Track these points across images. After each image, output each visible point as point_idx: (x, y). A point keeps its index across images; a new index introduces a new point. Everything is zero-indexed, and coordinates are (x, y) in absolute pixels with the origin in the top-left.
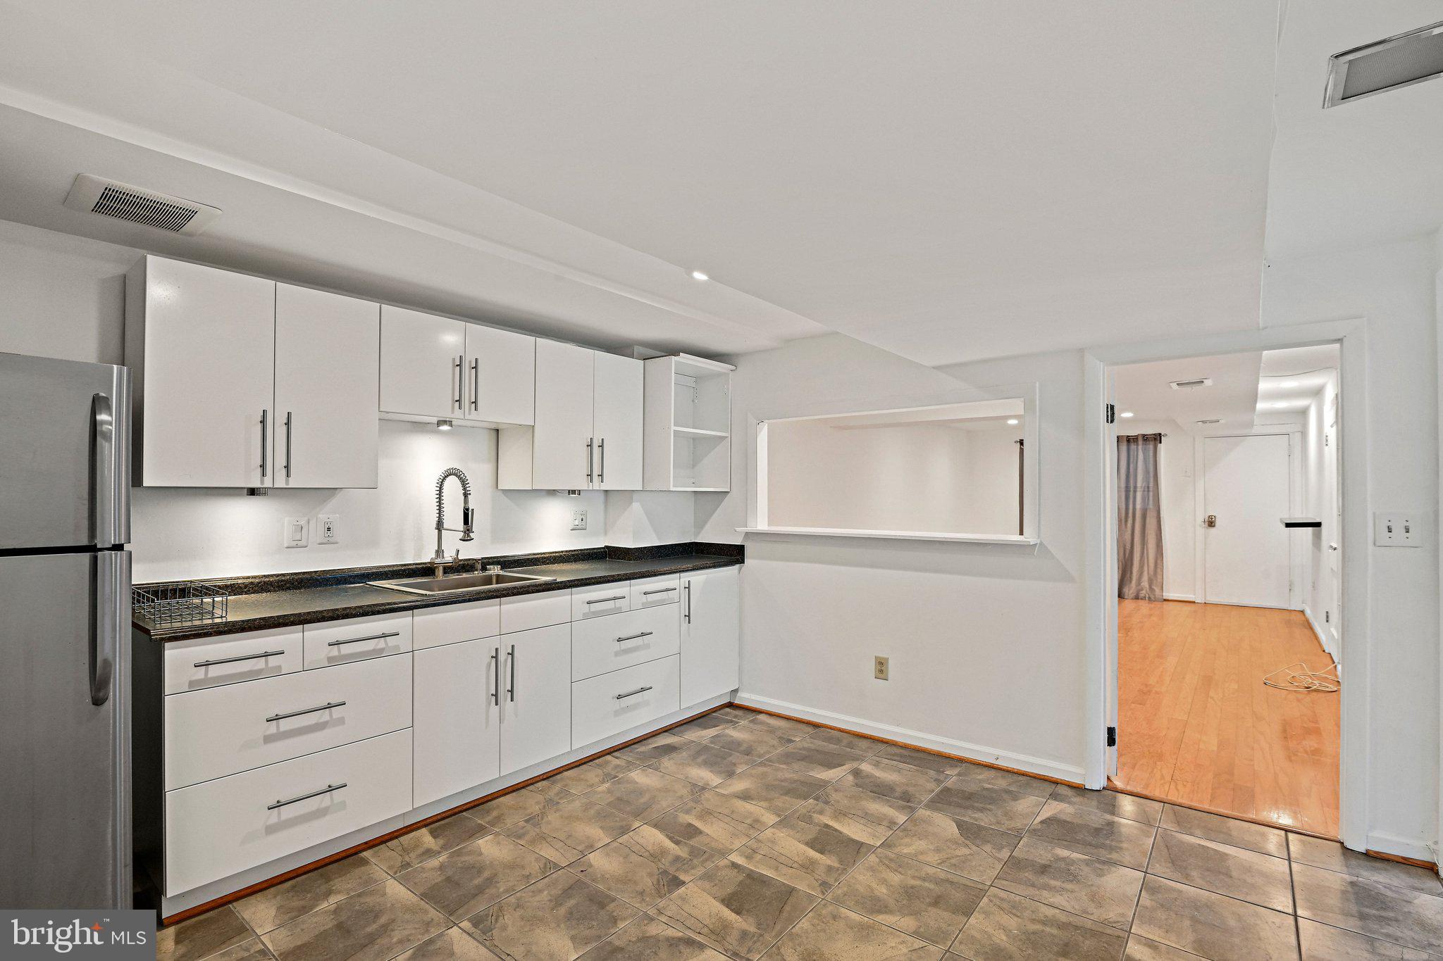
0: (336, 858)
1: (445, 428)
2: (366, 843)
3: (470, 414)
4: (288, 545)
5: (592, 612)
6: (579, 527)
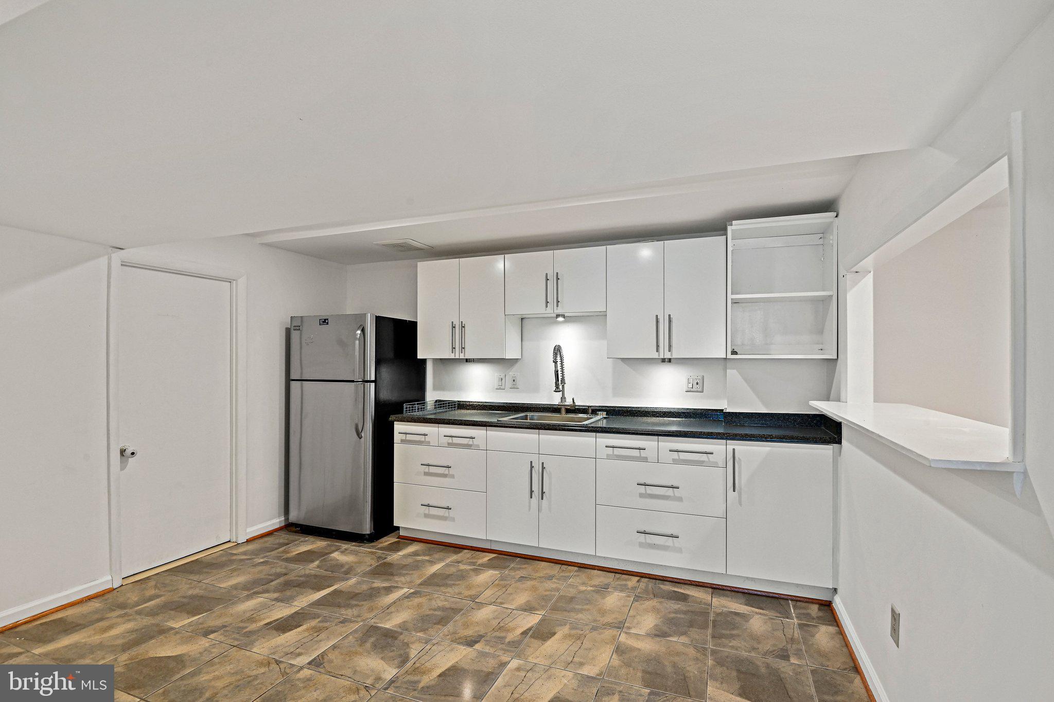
0: (457, 546)
1: (560, 319)
2: (471, 547)
3: (557, 309)
4: (496, 387)
5: (615, 455)
6: (694, 389)
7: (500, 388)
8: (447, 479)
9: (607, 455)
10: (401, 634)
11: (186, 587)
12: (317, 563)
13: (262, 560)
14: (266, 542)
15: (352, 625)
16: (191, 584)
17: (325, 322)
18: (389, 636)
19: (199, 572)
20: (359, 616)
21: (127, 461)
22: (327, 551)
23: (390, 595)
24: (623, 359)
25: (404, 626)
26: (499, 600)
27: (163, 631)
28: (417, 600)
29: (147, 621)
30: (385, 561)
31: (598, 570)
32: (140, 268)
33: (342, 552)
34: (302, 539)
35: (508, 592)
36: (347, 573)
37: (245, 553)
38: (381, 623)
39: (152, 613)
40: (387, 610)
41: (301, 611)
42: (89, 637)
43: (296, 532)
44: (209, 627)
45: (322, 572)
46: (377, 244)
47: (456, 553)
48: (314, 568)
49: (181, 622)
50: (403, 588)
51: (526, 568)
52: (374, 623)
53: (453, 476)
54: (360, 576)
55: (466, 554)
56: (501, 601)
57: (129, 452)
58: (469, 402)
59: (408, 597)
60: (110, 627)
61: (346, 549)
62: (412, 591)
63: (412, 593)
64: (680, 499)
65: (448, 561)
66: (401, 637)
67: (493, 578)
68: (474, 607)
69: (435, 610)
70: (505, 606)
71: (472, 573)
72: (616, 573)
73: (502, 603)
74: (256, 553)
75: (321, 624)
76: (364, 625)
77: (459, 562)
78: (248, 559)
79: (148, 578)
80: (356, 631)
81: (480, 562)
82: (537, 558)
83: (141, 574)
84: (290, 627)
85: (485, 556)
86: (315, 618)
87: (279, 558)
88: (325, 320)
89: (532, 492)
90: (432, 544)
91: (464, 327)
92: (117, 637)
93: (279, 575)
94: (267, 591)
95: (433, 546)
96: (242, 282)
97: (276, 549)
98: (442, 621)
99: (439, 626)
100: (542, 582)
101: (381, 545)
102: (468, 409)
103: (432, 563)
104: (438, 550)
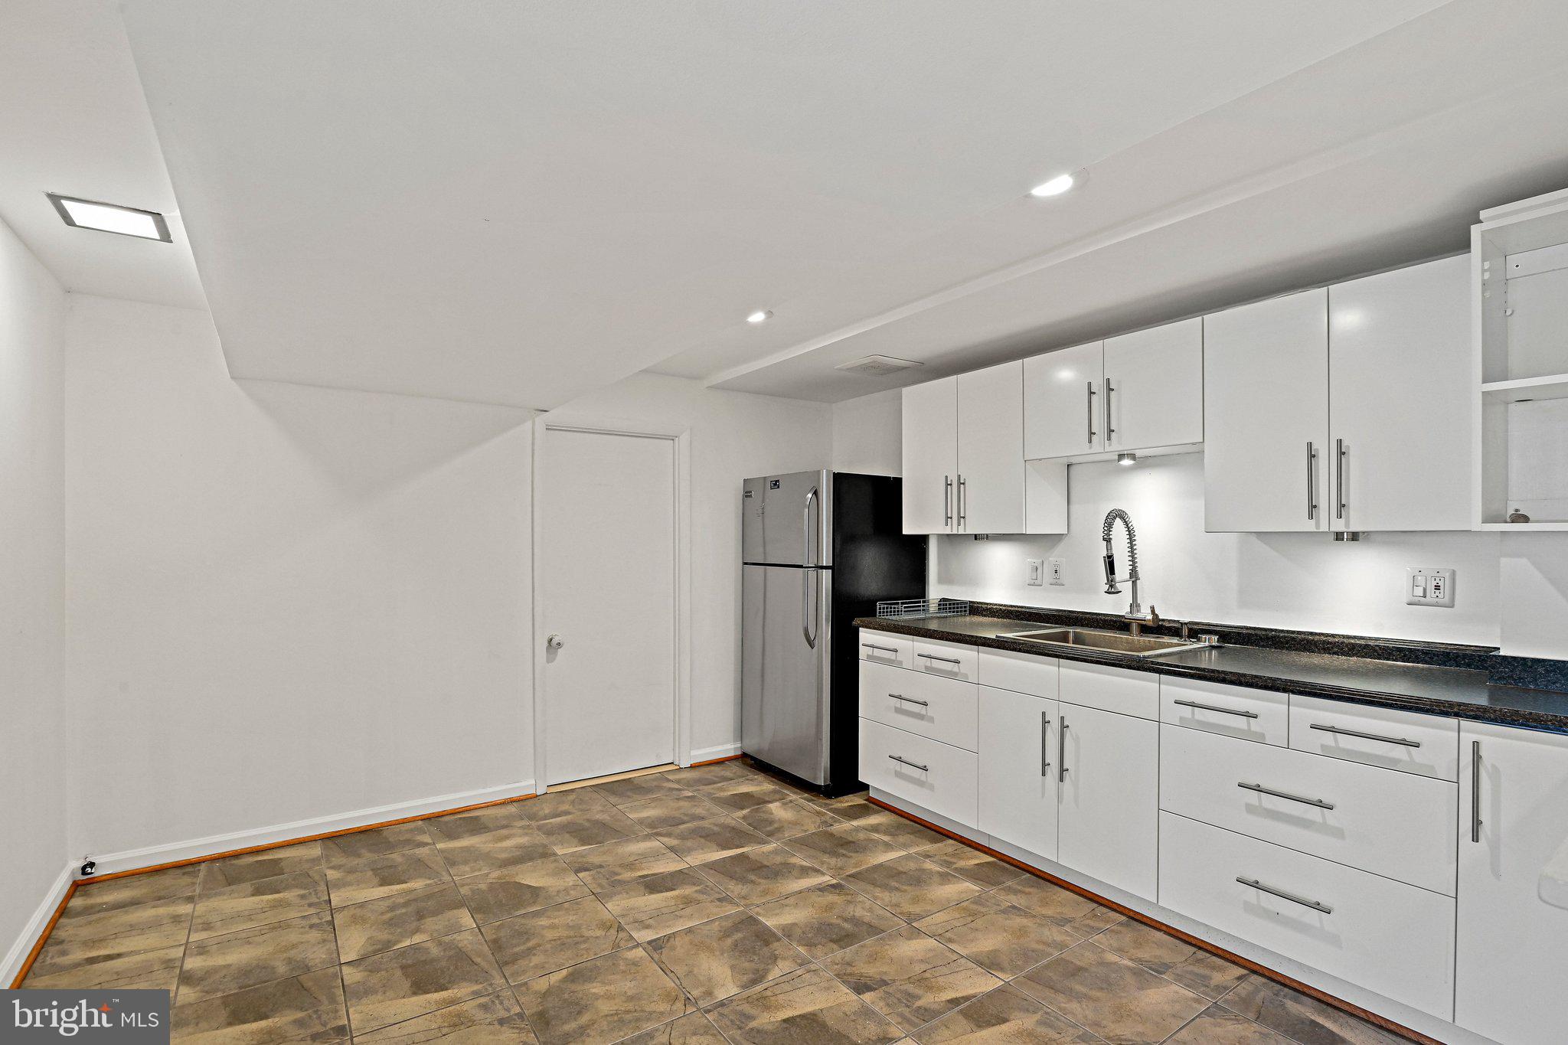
0: (940, 830)
1: (1129, 462)
2: (961, 837)
3: (1110, 445)
4: (1028, 582)
5: (1198, 721)
6: (1428, 599)
7: (1034, 584)
8: (923, 723)
9: (1181, 718)
10: (779, 940)
11: (598, 811)
12: (745, 812)
13: (690, 794)
14: (710, 772)
15: (729, 907)
16: (604, 806)
17: (776, 484)
18: (765, 937)
19: (621, 795)
20: (744, 898)
21: (556, 653)
22: (767, 799)
23: (802, 880)
24: (1259, 534)
25: (788, 931)
26: (948, 935)
27: (545, 854)
28: (831, 898)
29: (540, 838)
30: (829, 829)
31: (1166, 933)
32: (566, 431)
33: (784, 804)
34: (751, 776)
35: (973, 925)
36: (770, 834)
37: (678, 781)
38: (764, 916)
39: (549, 832)
40: (783, 901)
41: (686, 871)
42: (485, 843)
43: (748, 765)
44: (587, 863)
45: (745, 826)
46: (840, 369)
47: (934, 841)
48: (738, 818)
49: (566, 849)
50: (823, 874)
51: (1030, 893)
52: (757, 913)
53: (931, 720)
54: (782, 843)
55: (949, 845)
56: (953, 937)
57: (554, 642)
58: (987, 604)
59: (822, 889)
60: (507, 837)
61: (791, 801)
62: (834, 882)
63: (833, 886)
64: (1338, 833)
65: (913, 850)
66: (776, 945)
67: (963, 895)
68: (904, 933)
69: (846, 920)
70: (952, 946)
71: (936, 879)
72: (1200, 948)
73: (950, 940)
74: (689, 784)
75: (695, 895)
76: (742, 912)
77: (928, 856)
78: (677, 789)
79: (572, 790)
80: (727, 917)
81: (961, 864)
82: (1060, 883)
83: (569, 784)
84: (662, 888)
85: (976, 857)
86: (694, 885)
87: (709, 795)
88: (776, 481)
89: (1044, 765)
90: (906, 818)
91: (963, 484)
92: (505, 849)
93: (695, 817)
94: (669, 835)
95: (908, 822)
96: (684, 439)
97: (715, 783)
98: (844, 939)
99: (835, 946)
100: (1042, 925)
101: (838, 805)
102: (985, 616)
103: (888, 847)
104: (910, 831)
